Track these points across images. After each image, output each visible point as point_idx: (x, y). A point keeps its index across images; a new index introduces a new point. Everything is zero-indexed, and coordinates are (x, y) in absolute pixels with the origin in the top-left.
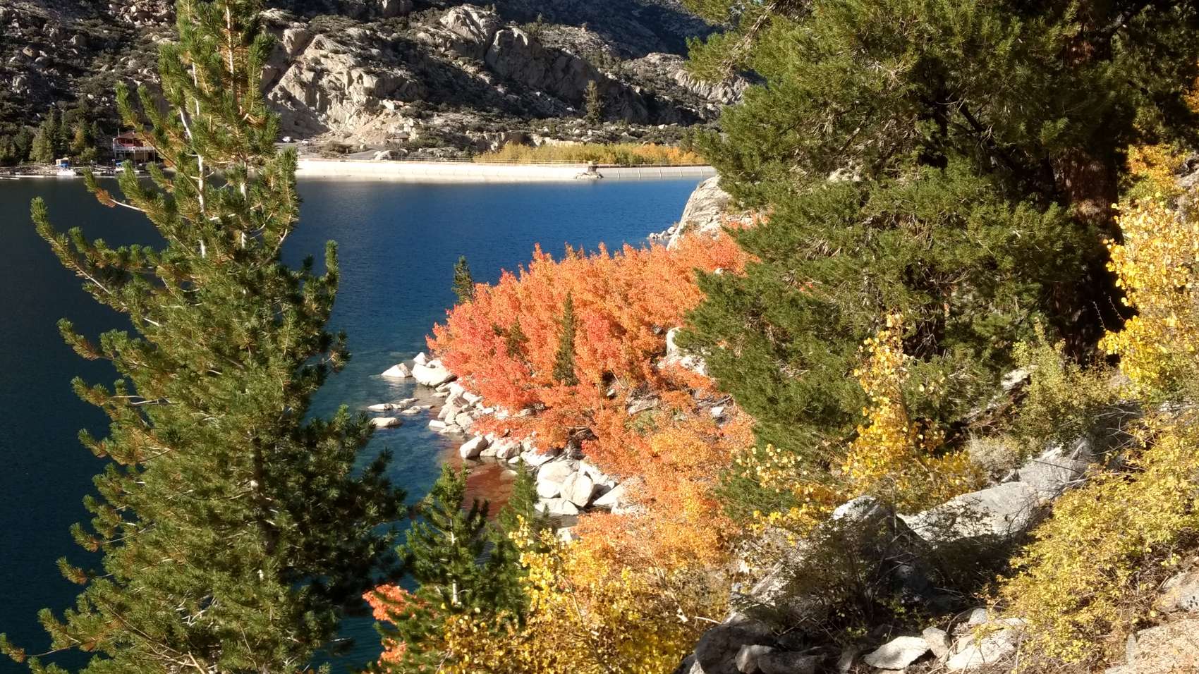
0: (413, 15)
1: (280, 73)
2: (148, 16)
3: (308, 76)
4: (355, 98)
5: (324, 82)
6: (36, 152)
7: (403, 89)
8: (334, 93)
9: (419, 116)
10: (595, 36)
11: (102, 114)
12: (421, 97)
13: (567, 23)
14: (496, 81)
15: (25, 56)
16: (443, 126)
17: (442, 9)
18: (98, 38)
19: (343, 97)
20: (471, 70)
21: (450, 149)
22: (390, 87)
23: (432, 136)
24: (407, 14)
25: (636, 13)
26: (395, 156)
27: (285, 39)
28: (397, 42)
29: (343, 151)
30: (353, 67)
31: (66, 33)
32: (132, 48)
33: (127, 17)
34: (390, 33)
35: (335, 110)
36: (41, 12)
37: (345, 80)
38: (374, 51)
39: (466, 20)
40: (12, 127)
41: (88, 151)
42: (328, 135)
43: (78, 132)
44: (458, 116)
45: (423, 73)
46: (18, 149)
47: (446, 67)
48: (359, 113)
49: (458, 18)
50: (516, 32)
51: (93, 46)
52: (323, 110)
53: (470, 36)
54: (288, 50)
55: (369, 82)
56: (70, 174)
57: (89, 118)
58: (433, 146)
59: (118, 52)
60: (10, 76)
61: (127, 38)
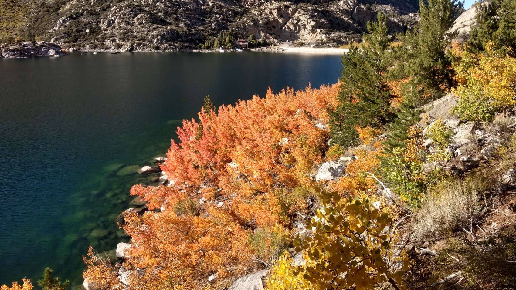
0: (330, 3)
1: (287, 21)
2: (252, 5)
3: (295, 22)
4: (309, 28)
5: (300, 23)
6: (215, 45)
7: (323, 25)
8: (302, 27)
9: (327, 34)
10: (393, 8)
11: (235, 34)
12: (329, 28)
13: (385, 4)
14: (353, 23)
15: (217, 17)
16: (334, 37)
18: (237, 12)
19: (305, 28)
20: (346, 19)
21: (335, 44)
22: (319, 24)
23: (330, 40)
24: (328, 2)
26: (317, 46)
27: (290, 10)
28: (324, 10)
29: (302, 44)
30: (309, 19)
31: (229, 10)
32: (246, 14)
33: (247, 5)
34: (321, 8)
35: (302, 32)
36: (223, 4)
37: (306, 23)
38: (316, 14)
39: (346, 3)
40: (210, 37)
41: (229, 44)
42: (299, 40)
43: (227, 39)
44: (339, 33)
45: (330, 20)
46: (211, 44)
47: (338, 18)
49: (344, 3)
50: (362, 7)
51: (236, 14)
52: (299, 32)
53: (347, 9)
54: (290, 14)
55: (313, 23)
56: (223, 51)
57: (231, 35)
58: (329, 43)
59: (242, 16)
60: (212, 23)
61: (245, 11)
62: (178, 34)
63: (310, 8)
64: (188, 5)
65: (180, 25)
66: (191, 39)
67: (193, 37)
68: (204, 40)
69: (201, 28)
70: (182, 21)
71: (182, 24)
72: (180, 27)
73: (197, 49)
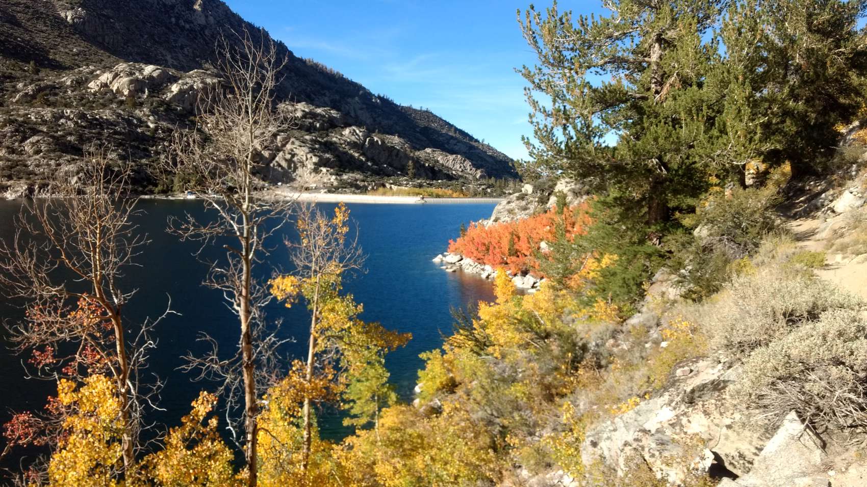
0: (330, 130)
1: (276, 155)
3: (288, 157)
4: (309, 166)
5: (295, 159)
6: (175, 188)
7: (329, 163)
8: (299, 164)
9: (337, 175)
10: (402, 140)
12: (337, 166)
13: (390, 134)
14: (367, 160)
16: (348, 179)
17: (343, 128)
19: (303, 166)
20: (356, 155)
21: (353, 189)
22: (324, 162)
23: (343, 183)
24: (327, 130)
25: (418, 130)
26: (330, 191)
27: (278, 140)
28: (326, 142)
29: (305, 189)
30: (308, 153)
32: (211, 143)
34: (323, 138)
35: (300, 171)
36: (170, 126)
37: (304, 158)
38: (317, 146)
39: (353, 133)
40: (163, 176)
41: (198, 187)
42: (298, 182)
44: (353, 175)
45: (337, 156)
46: (167, 186)
47: (346, 153)
49: (350, 132)
52: (294, 171)
53: (356, 140)
54: (279, 145)
55: (315, 159)
56: (192, 197)
58: (345, 188)
60: (160, 154)
61: (207, 139)
64: (115, 126)
65: (110, 157)
66: (134, 178)
68: (155, 180)
69: (144, 161)
70: (112, 150)
71: (112, 156)
72: (109, 160)
73: (146, 194)
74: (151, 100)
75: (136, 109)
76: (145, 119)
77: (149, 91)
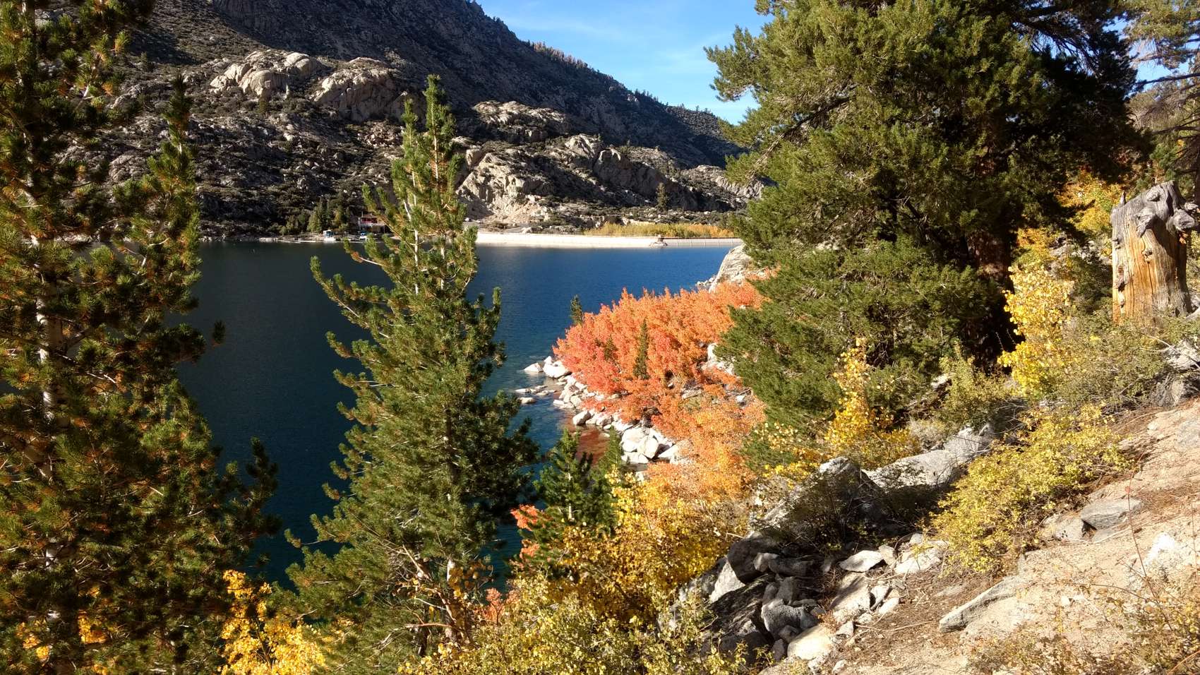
0: (547, 141)
1: (463, 178)
2: (382, 141)
3: (481, 180)
4: (510, 193)
5: (491, 183)
6: (311, 226)
7: (541, 188)
8: (497, 190)
9: (550, 205)
10: (664, 154)
11: (352, 203)
12: (552, 193)
13: (646, 146)
14: (599, 183)
15: (306, 166)
16: (566, 212)
17: (566, 137)
18: (351, 155)
19: (502, 193)
20: (584, 176)
21: (570, 226)
22: (532, 187)
23: (558, 218)
24: (544, 141)
25: (690, 139)
26: (534, 231)
27: (467, 156)
28: (538, 157)
29: (502, 227)
30: (510, 174)
31: (331, 151)
32: (371, 161)
33: (369, 142)
34: (533, 152)
35: (498, 201)
36: (316, 138)
37: (504, 182)
38: (523, 164)
39: (581, 144)
40: (296, 210)
41: (343, 226)
42: (493, 217)
43: (337, 214)
44: (575, 205)
45: (554, 178)
46: (300, 224)
47: (568, 174)
48: (512, 204)
49: (576, 143)
50: (613, 151)
51: (347, 160)
52: (490, 201)
53: (584, 155)
54: (469, 163)
55: (519, 183)
56: (332, 240)
57: (344, 205)
58: (559, 225)
59: (362, 163)
60: (296, 178)
61: (368, 155)
62: (221, 203)
63: (510, 151)
64: (236, 139)
65: (223, 182)
66: (252, 213)
67: (258, 210)
68: (284, 215)
69: (271, 188)
70: (227, 173)
71: (227, 181)
72: (223, 186)
73: (268, 236)
74: (292, 101)
75: (269, 114)
76: (280, 128)
77: (291, 89)
